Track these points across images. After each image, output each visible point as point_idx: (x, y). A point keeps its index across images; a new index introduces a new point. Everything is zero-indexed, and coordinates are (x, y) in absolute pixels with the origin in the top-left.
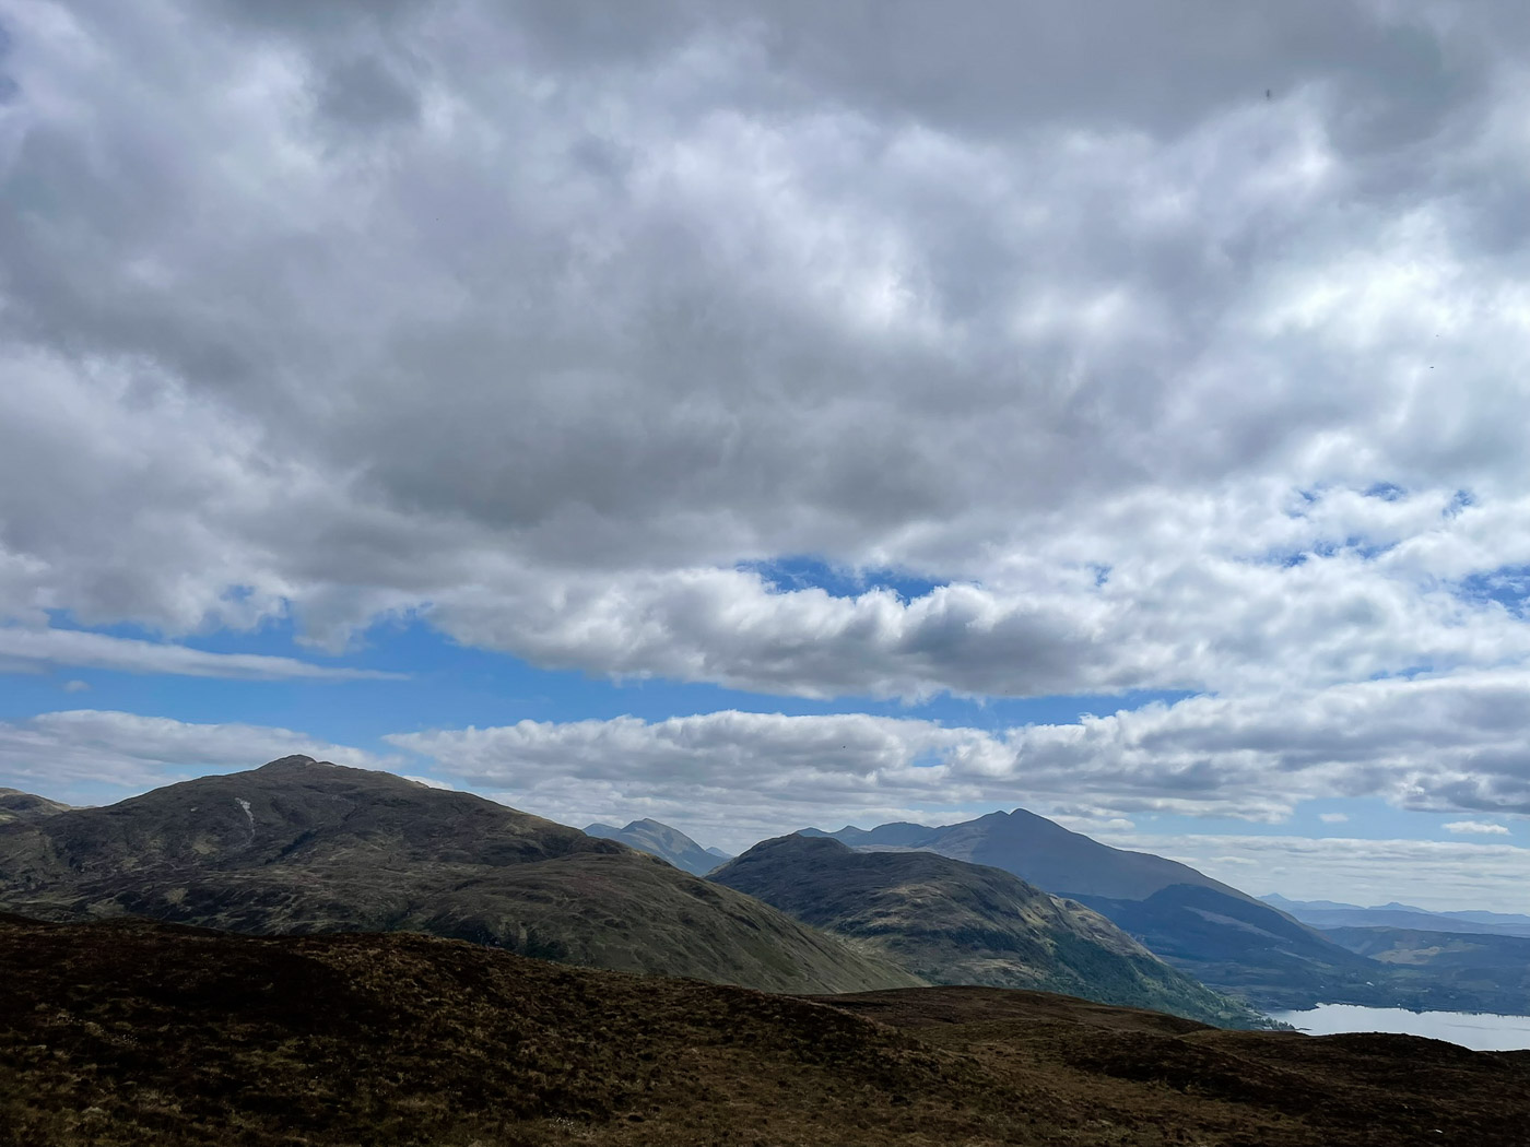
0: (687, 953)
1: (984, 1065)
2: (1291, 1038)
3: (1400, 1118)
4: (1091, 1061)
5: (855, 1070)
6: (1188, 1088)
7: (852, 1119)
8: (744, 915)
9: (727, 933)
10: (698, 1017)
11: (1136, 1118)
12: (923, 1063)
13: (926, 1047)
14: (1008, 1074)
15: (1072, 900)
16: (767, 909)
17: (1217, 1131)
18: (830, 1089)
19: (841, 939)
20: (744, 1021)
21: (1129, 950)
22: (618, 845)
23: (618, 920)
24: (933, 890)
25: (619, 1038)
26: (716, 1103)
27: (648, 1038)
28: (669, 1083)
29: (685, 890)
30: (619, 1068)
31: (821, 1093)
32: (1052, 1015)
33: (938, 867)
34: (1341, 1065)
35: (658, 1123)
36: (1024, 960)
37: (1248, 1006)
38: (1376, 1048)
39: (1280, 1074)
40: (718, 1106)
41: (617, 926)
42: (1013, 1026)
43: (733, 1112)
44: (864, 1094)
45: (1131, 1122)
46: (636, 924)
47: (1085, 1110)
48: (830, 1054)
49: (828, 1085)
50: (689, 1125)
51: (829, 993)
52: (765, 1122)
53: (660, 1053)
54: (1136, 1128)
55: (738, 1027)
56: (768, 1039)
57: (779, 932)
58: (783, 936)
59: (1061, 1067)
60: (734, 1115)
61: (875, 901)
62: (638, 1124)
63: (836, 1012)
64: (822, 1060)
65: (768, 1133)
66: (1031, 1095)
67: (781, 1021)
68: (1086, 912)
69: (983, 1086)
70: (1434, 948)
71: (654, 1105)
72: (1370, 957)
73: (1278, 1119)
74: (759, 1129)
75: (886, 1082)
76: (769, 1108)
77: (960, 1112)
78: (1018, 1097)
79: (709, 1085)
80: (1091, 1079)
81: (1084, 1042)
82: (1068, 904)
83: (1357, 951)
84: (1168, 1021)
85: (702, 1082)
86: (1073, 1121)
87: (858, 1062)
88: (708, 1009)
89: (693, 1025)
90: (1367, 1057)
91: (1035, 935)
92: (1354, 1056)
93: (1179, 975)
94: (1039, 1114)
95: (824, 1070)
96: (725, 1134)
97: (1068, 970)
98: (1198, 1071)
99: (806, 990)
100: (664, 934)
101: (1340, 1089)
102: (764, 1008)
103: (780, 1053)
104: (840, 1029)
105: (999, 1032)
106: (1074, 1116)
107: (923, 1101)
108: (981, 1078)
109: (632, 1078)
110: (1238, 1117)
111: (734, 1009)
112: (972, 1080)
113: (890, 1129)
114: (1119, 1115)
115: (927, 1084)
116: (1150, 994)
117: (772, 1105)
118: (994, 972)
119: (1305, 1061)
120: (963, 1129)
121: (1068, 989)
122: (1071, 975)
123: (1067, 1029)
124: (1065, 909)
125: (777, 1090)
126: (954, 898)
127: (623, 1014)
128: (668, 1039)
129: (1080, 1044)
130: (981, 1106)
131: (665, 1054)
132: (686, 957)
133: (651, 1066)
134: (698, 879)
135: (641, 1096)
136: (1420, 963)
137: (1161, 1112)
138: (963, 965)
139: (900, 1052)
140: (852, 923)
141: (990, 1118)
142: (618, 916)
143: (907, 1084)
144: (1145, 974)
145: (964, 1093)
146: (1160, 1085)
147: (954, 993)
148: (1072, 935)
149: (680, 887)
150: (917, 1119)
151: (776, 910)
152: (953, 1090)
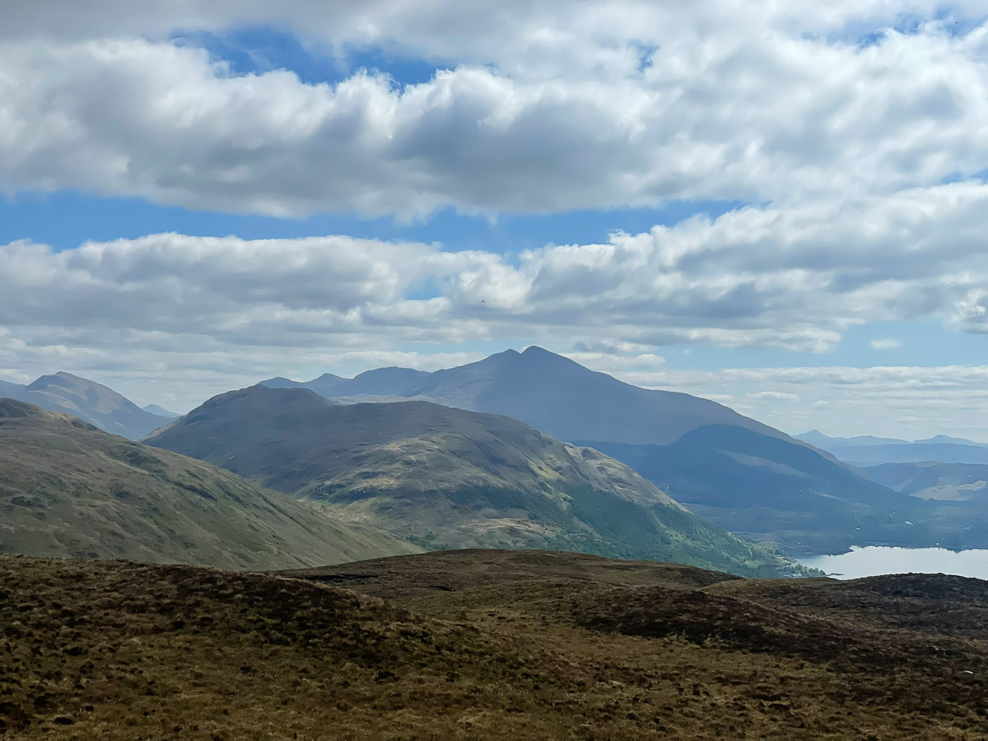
0: (122, 532)
1: (483, 632)
2: (822, 583)
3: (930, 661)
4: (604, 621)
5: (333, 648)
6: (708, 642)
7: (331, 701)
8: (194, 483)
9: (175, 506)
10: (139, 602)
11: (651, 676)
12: (414, 635)
13: (417, 617)
14: (511, 640)
15: (590, 449)
16: (225, 476)
17: (735, 684)
18: (304, 671)
19: (317, 505)
20: (198, 604)
21: (651, 500)
22: (24, 406)
23: (29, 497)
24: (428, 446)
25: (38, 633)
26: (164, 697)
27: (76, 631)
28: (104, 679)
29: (117, 458)
30: (40, 666)
31: (293, 676)
32: (563, 575)
33: (435, 418)
34: (872, 609)
35: (92, 724)
36: (533, 518)
37: (777, 553)
38: (911, 590)
39: (806, 621)
40: (167, 699)
41: (29, 504)
42: (518, 589)
43: (186, 705)
44: (344, 673)
45: (645, 680)
46: (55, 500)
47: (595, 672)
48: (304, 632)
49: (302, 667)
50: (131, 723)
51: (303, 567)
52: (225, 712)
53: (91, 646)
54: (650, 686)
55: (190, 610)
56: (227, 622)
57: (240, 502)
58: (245, 506)
59: (570, 629)
60: (186, 708)
61: (359, 460)
62: (66, 727)
63: (311, 586)
64: (295, 640)
65: (229, 724)
66: (536, 660)
67: (243, 600)
68: (605, 460)
69: (482, 654)
70: (980, 481)
71: (87, 704)
72: (910, 495)
73: (802, 668)
74: (218, 721)
75: (371, 659)
76: (230, 697)
77: (456, 683)
78: (522, 664)
79: (155, 677)
80: (603, 638)
81: (598, 600)
82: (585, 453)
83: (898, 488)
84: (689, 573)
85: (147, 675)
86: (581, 684)
87: (338, 639)
88: (151, 592)
89: (133, 612)
90: (900, 600)
91: (546, 489)
92: (886, 599)
93: (705, 525)
94: (544, 680)
95: (297, 651)
96: (177, 730)
97: (583, 525)
98: (719, 623)
99: (275, 566)
100: (92, 511)
101: (869, 634)
102: (223, 587)
103: (242, 637)
104: (316, 604)
105: (502, 596)
106: (582, 679)
107: (413, 675)
108: (480, 646)
109: (58, 676)
110: (759, 668)
111: (185, 591)
112: (470, 649)
113: (375, 708)
114: (632, 675)
115: (418, 657)
116: (672, 546)
117: (234, 694)
118: (498, 532)
119: (834, 607)
120: (458, 702)
121: (582, 547)
122: (586, 531)
123: (577, 588)
124: (582, 458)
125: (240, 676)
126: (454, 453)
127: (42, 604)
128: (101, 630)
129: (592, 603)
130: (479, 676)
131: (98, 647)
132: (122, 537)
133: (81, 661)
134: (134, 444)
135: (70, 696)
136: (964, 499)
137: (677, 668)
138: (463, 526)
139: (387, 624)
140: (331, 486)
141: (489, 687)
142: (30, 492)
143: (394, 658)
144: (668, 526)
145: (460, 663)
146: (678, 640)
147: (452, 558)
148: (590, 487)
149: (111, 454)
150: (406, 695)
151: (237, 476)
152: (448, 662)
